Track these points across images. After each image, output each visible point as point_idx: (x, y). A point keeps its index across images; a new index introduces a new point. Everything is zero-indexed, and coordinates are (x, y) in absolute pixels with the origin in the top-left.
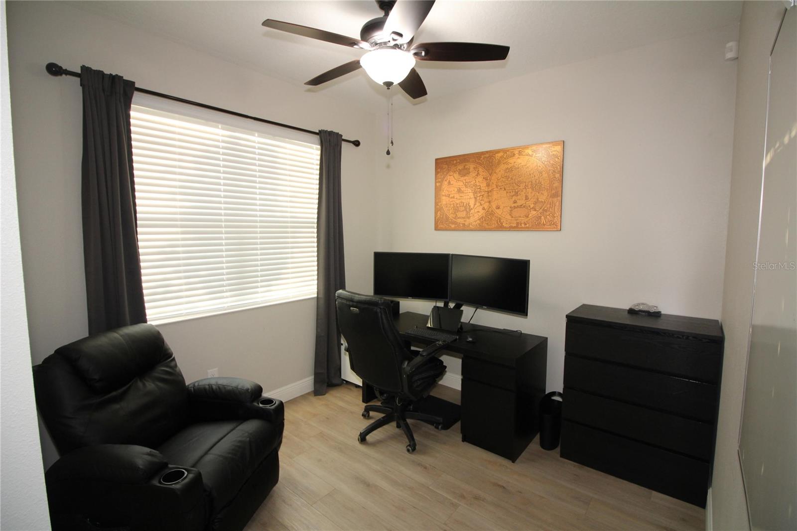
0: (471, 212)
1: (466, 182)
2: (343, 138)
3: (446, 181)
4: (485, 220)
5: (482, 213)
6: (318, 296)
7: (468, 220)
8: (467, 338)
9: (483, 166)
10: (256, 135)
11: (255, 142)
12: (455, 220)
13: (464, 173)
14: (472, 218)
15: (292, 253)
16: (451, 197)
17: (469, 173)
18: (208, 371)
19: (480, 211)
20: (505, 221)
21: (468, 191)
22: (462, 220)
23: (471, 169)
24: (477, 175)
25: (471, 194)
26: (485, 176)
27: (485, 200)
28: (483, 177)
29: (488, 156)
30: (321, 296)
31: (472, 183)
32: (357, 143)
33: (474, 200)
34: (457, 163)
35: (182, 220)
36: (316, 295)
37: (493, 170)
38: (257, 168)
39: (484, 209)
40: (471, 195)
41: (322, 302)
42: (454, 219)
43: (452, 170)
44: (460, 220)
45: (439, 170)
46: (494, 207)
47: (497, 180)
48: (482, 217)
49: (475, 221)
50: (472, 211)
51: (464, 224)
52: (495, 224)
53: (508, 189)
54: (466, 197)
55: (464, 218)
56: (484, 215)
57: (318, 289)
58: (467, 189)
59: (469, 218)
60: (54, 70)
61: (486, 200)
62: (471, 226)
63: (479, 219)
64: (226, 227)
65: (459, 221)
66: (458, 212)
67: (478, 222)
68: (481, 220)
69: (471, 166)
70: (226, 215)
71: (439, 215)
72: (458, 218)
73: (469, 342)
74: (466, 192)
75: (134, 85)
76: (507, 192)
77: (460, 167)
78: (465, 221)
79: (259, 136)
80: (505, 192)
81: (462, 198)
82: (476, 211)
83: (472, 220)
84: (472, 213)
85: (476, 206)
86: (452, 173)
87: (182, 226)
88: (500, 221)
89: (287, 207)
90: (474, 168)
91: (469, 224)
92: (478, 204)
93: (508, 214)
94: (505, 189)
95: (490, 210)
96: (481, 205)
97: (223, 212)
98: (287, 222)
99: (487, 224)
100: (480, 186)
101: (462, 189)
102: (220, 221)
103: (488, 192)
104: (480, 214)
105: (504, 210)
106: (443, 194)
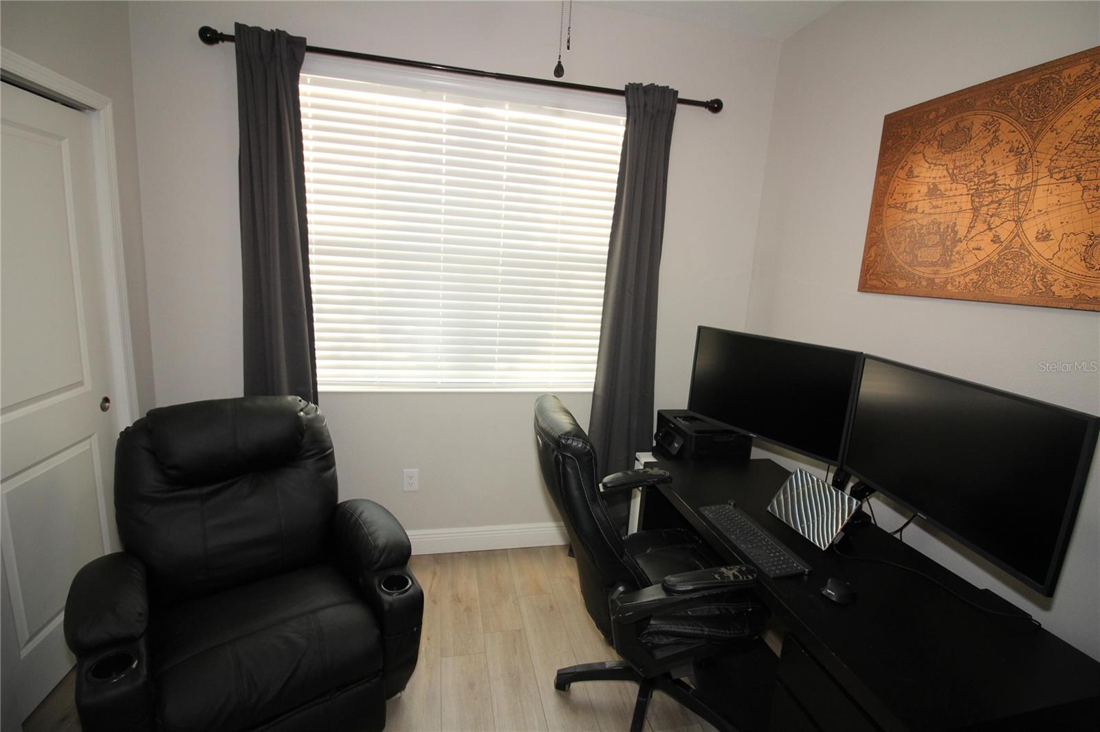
0: (956, 250)
1: (956, 168)
2: (680, 96)
3: (902, 168)
4: (995, 273)
5: (989, 249)
6: (594, 391)
7: (943, 271)
8: (824, 585)
9: (1014, 114)
10: (507, 106)
11: (503, 120)
12: (910, 269)
13: (955, 141)
14: (957, 265)
15: (559, 311)
16: (907, 209)
17: (968, 139)
18: (405, 470)
19: (982, 245)
20: (1062, 278)
21: (959, 192)
22: (929, 270)
23: (977, 128)
24: (991, 145)
25: (965, 198)
26: (1016, 145)
27: (1004, 215)
28: (1008, 147)
29: (1036, 80)
30: (599, 392)
31: (973, 168)
32: (715, 106)
33: (969, 215)
34: (937, 117)
35: (379, 247)
36: (592, 390)
37: (1044, 122)
38: (505, 164)
39: (996, 240)
40: (965, 203)
41: (599, 402)
42: (906, 267)
43: (922, 137)
44: (922, 269)
45: (890, 143)
46: (1031, 235)
47: (1053, 151)
48: (986, 265)
49: (965, 275)
50: (961, 247)
51: (931, 282)
52: (1026, 286)
53: (1089, 176)
54: (950, 208)
55: (933, 264)
56: (995, 258)
57: (596, 379)
58: (955, 185)
59: (947, 264)
60: (209, 36)
61: (1006, 212)
62: (949, 287)
63: (978, 270)
64: (446, 260)
65: (920, 271)
66: (920, 248)
67: (974, 276)
68: (984, 272)
69: (977, 121)
70: (446, 241)
71: (873, 254)
72: (921, 264)
73: (827, 598)
74: (952, 193)
75: (306, 43)
76: (1085, 188)
77: (945, 128)
78: (936, 273)
79: (512, 108)
80: (1078, 186)
81: (938, 210)
82: (972, 245)
83: (955, 269)
84: (958, 253)
85: (973, 232)
86: (921, 147)
87: (380, 256)
88: (1044, 277)
89: (555, 232)
90: (985, 125)
91: (946, 282)
92: (980, 227)
93: (1077, 258)
94: (1079, 180)
95: (1017, 243)
96: (990, 229)
97: (442, 237)
98: (554, 258)
99: (999, 283)
100: (995, 174)
101: (942, 187)
102: (438, 250)
103: (1018, 190)
104: (981, 255)
105: (1064, 245)
106: (891, 202)
